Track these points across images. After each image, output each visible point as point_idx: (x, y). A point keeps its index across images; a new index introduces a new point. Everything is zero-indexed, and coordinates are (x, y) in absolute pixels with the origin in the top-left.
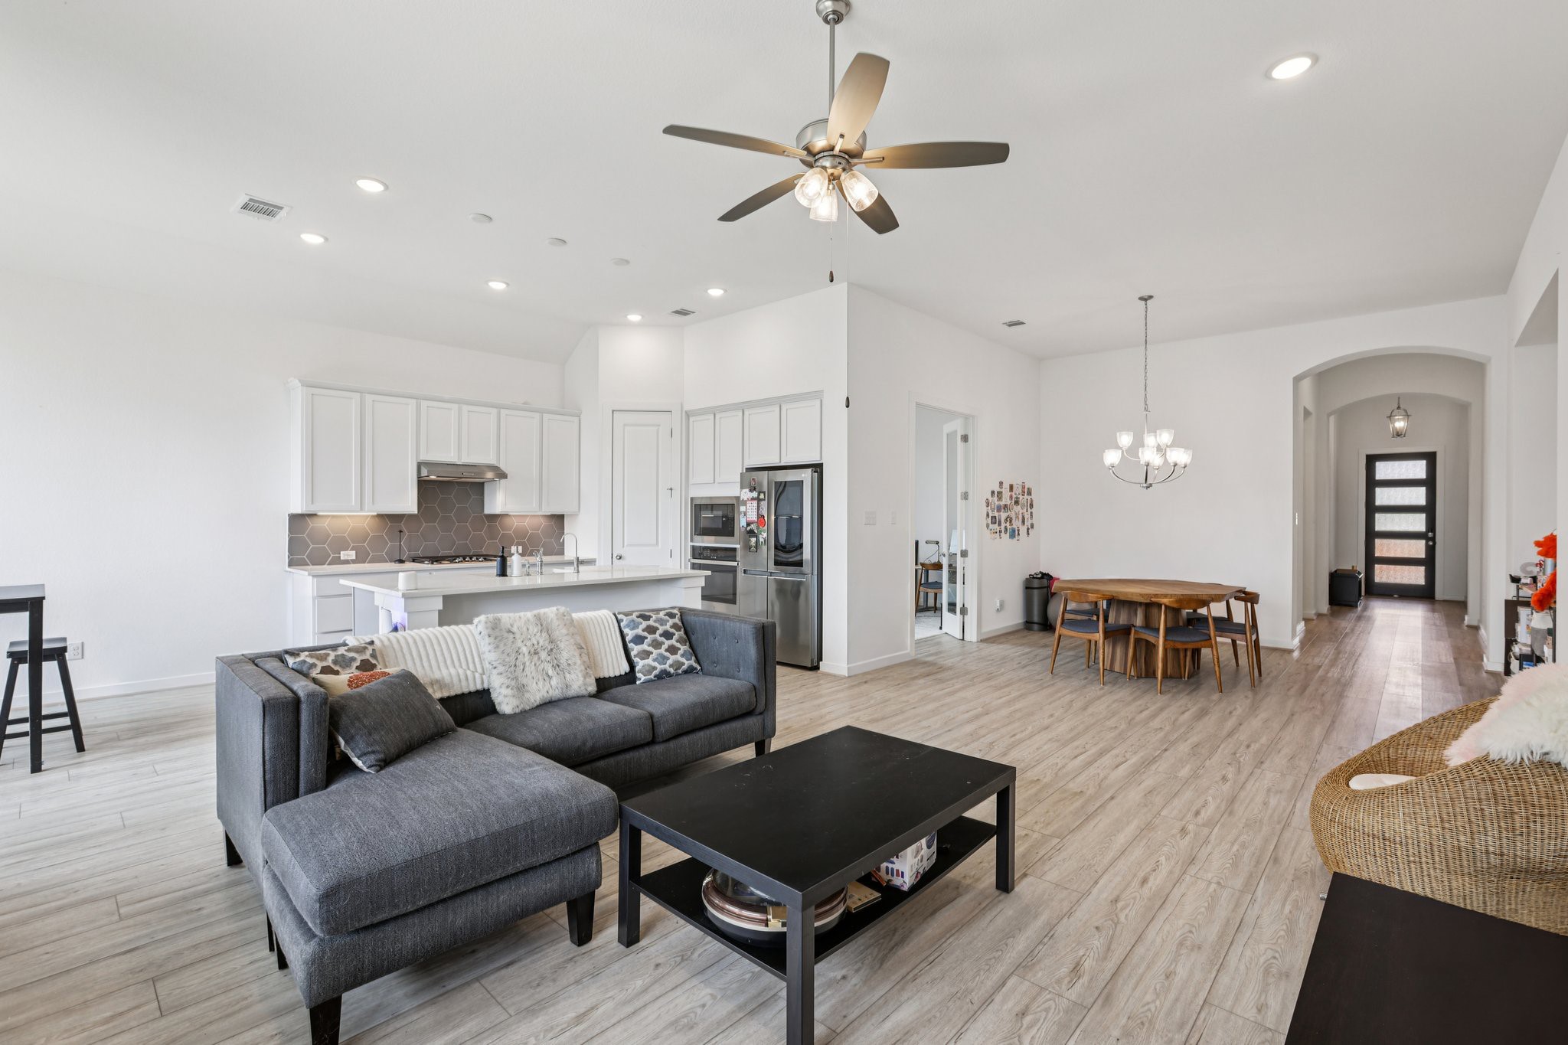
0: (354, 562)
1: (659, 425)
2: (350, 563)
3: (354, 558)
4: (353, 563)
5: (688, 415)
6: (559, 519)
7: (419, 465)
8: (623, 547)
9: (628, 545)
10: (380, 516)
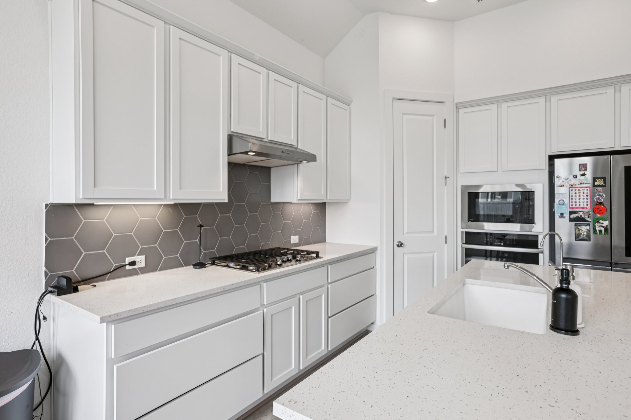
0: (143, 271)
1: (433, 116)
2: (138, 274)
3: (143, 265)
4: (142, 273)
5: (459, 106)
6: (321, 207)
7: (230, 138)
8: (403, 234)
9: (408, 233)
10: (176, 206)
